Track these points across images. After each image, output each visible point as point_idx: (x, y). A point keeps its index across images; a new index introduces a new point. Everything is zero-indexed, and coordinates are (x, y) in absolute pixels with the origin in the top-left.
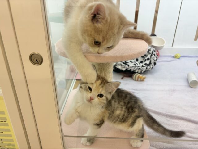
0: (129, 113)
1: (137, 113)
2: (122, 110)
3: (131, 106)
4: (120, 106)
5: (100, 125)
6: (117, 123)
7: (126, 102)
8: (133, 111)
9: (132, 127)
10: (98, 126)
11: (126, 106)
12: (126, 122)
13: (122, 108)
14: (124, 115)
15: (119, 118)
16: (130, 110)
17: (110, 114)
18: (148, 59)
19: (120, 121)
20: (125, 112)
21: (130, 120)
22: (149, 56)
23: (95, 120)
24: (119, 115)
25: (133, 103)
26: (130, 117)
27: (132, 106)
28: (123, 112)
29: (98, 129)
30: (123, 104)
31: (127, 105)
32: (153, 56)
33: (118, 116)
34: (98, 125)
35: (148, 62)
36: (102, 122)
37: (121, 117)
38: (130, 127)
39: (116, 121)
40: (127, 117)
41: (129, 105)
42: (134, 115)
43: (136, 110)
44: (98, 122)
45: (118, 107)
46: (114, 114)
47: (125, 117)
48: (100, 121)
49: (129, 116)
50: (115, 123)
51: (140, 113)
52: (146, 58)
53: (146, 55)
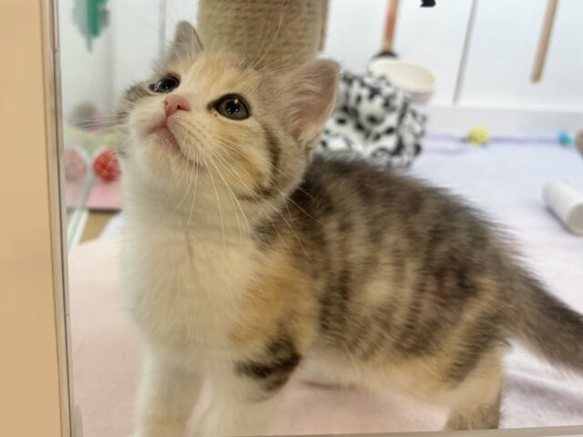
0: (445, 297)
1: (489, 297)
2: (399, 279)
3: (452, 258)
4: (385, 258)
5: (273, 378)
6: (379, 357)
8: (466, 289)
9: (454, 387)
10: (263, 382)
12: (430, 353)
13: (399, 265)
14: (415, 309)
15: (386, 325)
16: (451, 283)
17: (325, 301)
18: (390, 131)
19: (398, 346)
20: (421, 289)
21: (453, 342)
22: (391, 120)
23: (236, 338)
25: (463, 237)
26: (453, 324)
27: (457, 256)
28: (407, 293)
29: (261, 399)
30: (404, 244)
31: (428, 253)
32: (409, 119)
34: (259, 371)
35: (389, 142)
36: (284, 355)
37: (399, 318)
38: (445, 381)
39: (374, 348)
40: (434, 325)
41: (442, 249)
42: (472, 313)
43: (487, 282)
45: (371, 263)
47: (422, 319)
48: (274, 348)
49: (449, 316)
50: (366, 357)
51: (507, 300)
52: (380, 129)
53: (374, 120)
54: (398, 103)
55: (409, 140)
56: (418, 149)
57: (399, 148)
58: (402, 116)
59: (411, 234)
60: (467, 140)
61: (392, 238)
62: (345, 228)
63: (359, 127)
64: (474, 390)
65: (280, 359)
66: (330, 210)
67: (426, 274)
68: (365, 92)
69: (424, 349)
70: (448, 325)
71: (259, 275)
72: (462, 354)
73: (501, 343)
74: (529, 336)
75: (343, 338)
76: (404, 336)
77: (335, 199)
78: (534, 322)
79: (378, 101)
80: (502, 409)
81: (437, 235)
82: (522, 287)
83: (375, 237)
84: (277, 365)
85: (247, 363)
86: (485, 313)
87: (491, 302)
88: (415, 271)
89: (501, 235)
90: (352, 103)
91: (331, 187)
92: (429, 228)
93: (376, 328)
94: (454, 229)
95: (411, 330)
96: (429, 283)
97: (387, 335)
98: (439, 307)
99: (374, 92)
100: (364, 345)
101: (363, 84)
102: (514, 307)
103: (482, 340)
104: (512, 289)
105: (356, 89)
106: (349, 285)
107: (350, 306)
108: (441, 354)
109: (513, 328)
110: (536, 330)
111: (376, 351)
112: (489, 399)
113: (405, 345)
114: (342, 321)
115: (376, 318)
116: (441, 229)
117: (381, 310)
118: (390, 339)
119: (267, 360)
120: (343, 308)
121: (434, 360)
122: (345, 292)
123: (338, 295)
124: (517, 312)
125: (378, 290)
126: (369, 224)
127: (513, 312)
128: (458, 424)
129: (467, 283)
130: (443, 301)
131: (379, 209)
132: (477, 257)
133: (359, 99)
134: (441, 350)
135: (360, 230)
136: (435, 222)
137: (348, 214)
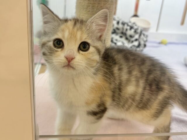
0: (152, 91)
1: (166, 91)
2: (137, 86)
4: (133, 79)
5: (99, 115)
7: (145, 71)
10: (96, 117)
11: (145, 78)
12: (148, 109)
13: (137, 81)
14: (143, 95)
15: (133, 100)
18: (136, 40)
19: (137, 106)
20: (144, 89)
21: (155, 105)
22: (137, 37)
23: (87, 104)
24: (134, 95)
25: (158, 73)
26: (155, 100)
27: (156, 79)
29: (96, 122)
30: (139, 75)
31: (147, 77)
32: (142, 36)
33: (133, 97)
34: (94, 114)
35: (136, 43)
36: (102, 108)
37: (138, 98)
38: (152, 118)
39: (130, 107)
40: (149, 100)
41: (151, 77)
42: (161, 96)
43: (166, 86)
44: (93, 107)
46: (124, 92)
47: (145, 98)
48: (99, 106)
49: (153, 97)
50: (127, 110)
51: (172, 92)
52: (133, 39)
53: (131, 36)
54: (139, 31)
55: (142, 43)
56: (145, 46)
57: (139, 45)
58: (140, 35)
59: (141, 72)
60: (161, 43)
61: (136, 73)
62: (120, 69)
63: (127, 39)
64: (162, 120)
65: (101, 110)
66: (115, 64)
67: (146, 84)
68: (129, 28)
69: (145, 107)
70: (153, 100)
71: (94, 83)
72: (158, 109)
73: (170, 106)
74: (179, 103)
75: (119, 104)
76: (139, 103)
77: (117, 60)
78: (181, 99)
79: (133, 30)
80: (171, 127)
81: (150, 72)
82: (177, 88)
83: (130, 72)
84: (100, 112)
85: (91, 111)
86: (165, 96)
87: (167, 93)
88: (143, 83)
89: (171, 72)
90: (124, 31)
91: (116, 57)
92: (147, 70)
93: (130, 101)
94: (155, 70)
95: (141, 102)
96: (147, 87)
97: (134, 103)
98: (150, 94)
99: (131, 28)
100: (126, 106)
101: (128, 25)
102: (174, 94)
103: (164, 105)
104: (174, 89)
105: (126, 27)
106: (122, 87)
107: (122, 94)
108: (151, 109)
109: (174, 101)
110: (181, 101)
111: (130, 108)
112: (167, 124)
113: (139, 106)
114: (119, 99)
115: (130, 98)
116: (151, 70)
117: (132, 95)
118: (135, 104)
119: (97, 110)
120: (119, 95)
121: (149, 111)
122: (120, 90)
123: (118, 90)
124: (175, 96)
125: (130, 89)
126: (128, 68)
127: (174, 96)
128: (157, 131)
129: (159, 87)
130: (151, 92)
131: (131, 64)
132: (162, 79)
133: (127, 30)
134: (151, 108)
135: (125, 70)
136: (149, 68)
137: (121, 65)
